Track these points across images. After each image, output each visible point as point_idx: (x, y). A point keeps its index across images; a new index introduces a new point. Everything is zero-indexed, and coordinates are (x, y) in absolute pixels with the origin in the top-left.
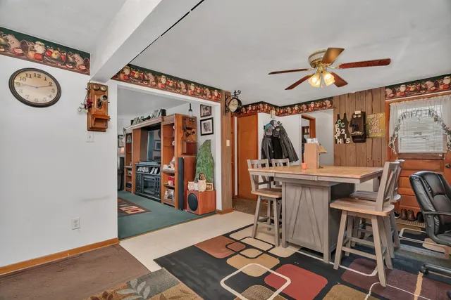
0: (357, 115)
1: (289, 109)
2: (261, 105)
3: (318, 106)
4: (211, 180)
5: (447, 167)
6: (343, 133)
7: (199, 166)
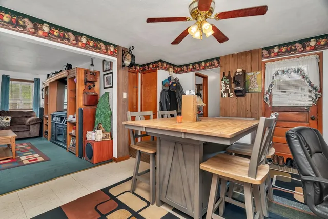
0: (239, 72)
1: (185, 67)
2: (160, 63)
3: (208, 65)
4: (108, 130)
5: (311, 118)
6: (228, 88)
7: (98, 116)
